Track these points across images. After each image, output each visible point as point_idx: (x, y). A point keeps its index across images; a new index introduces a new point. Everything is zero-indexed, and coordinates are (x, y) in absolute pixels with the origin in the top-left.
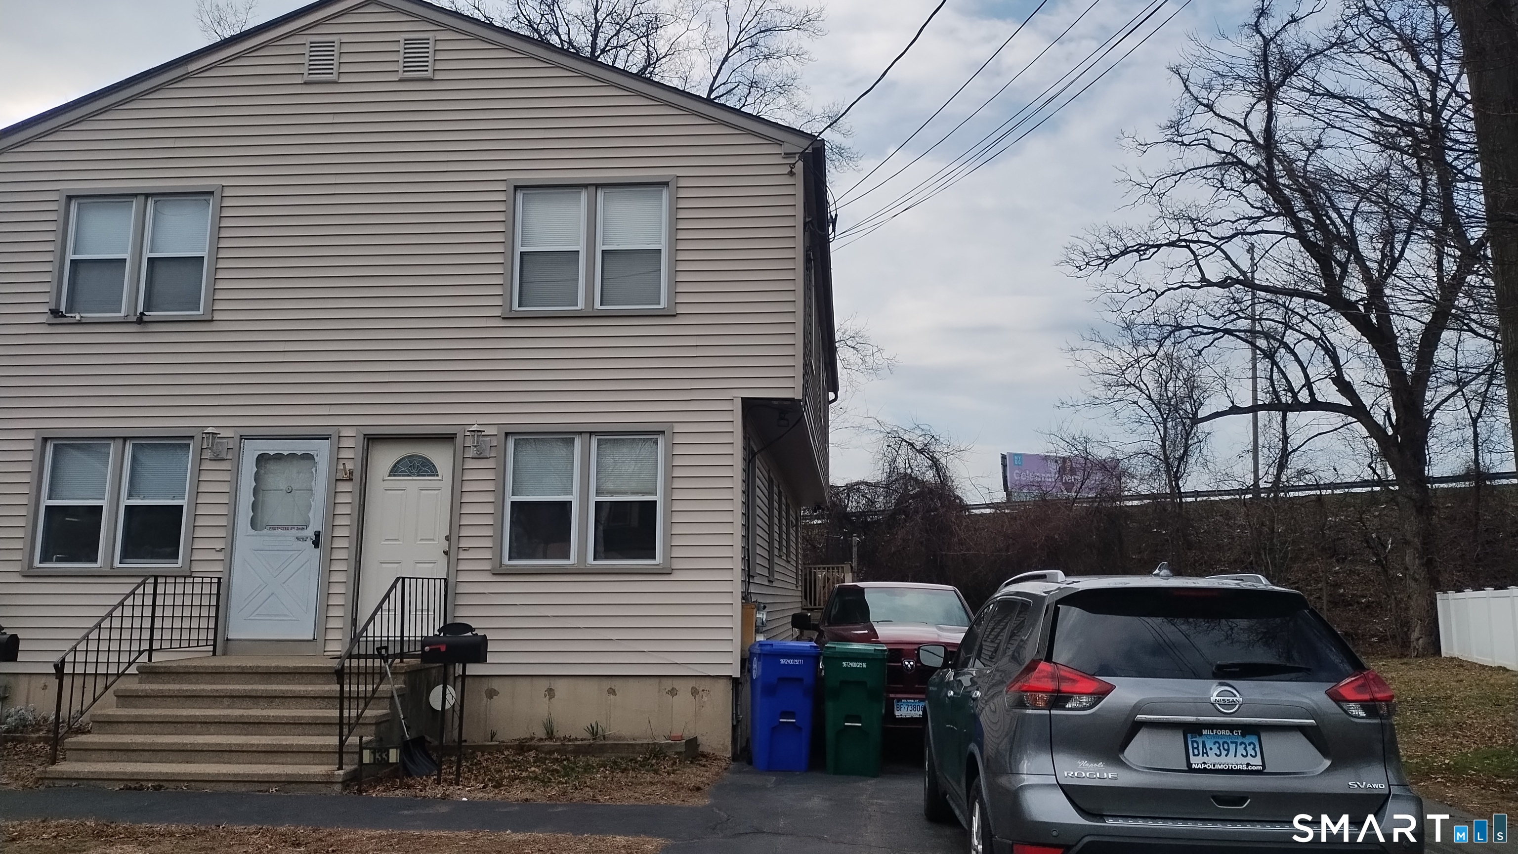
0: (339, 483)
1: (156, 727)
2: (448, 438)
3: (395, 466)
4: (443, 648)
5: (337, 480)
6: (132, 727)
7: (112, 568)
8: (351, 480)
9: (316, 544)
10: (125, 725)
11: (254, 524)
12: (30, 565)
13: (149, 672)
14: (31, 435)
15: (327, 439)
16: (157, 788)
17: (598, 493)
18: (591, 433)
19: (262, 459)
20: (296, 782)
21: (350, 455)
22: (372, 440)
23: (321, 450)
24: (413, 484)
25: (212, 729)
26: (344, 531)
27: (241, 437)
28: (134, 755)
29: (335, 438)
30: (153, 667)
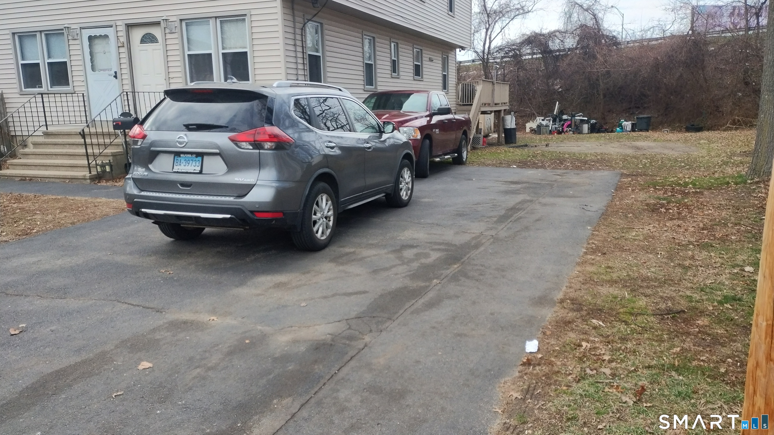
0: (120, 48)
1: (41, 157)
2: (157, 24)
3: (142, 39)
4: (120, 124)
5: (119, 47)
6: (33, 156)
7: (48, 90)
8: (123, 46)
9: (116, 77)
10: (31, 156)
11: (93, 69)
12: (21, 90)
13: (47, 134)
14: (7, 32)
15: (112, 27)
16: (31, 180)
17: (223, 49)
18: (216, 17)
19: (91, 38)
20: (75, 179)
21: (122, 34)
22: (129, 26)
23: (110, 32)
24: (149, 46)
25: (59, 157)
26: (126, 71)
27: (81, 28)
28: (29, 167)
29: (114, 26)
30: (48, 132)
